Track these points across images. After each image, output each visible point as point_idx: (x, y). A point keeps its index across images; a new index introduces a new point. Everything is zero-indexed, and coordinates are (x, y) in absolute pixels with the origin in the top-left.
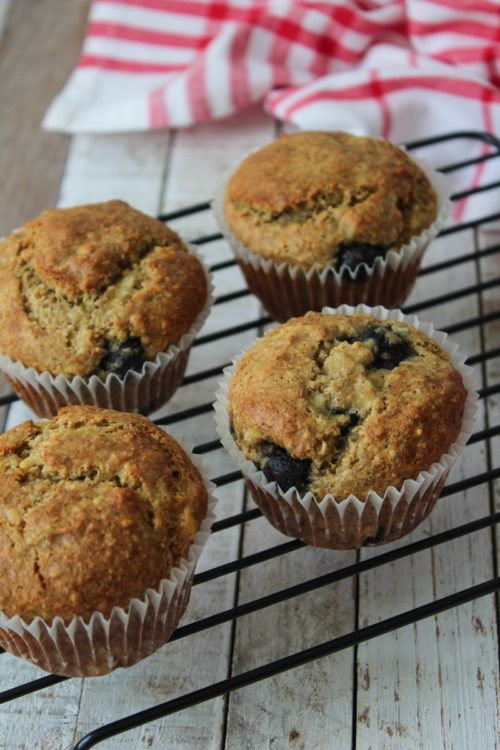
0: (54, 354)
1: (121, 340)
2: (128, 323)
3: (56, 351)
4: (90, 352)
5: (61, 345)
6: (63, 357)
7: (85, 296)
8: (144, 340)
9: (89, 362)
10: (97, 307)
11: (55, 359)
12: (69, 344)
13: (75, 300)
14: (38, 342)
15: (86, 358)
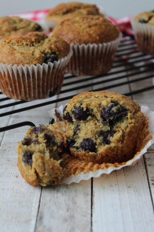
0: (29, 58)
1: (50, 53)
2: (51, 48)
3: (29, 57)
4: (41, 56)
5: (31, 55)
6: (32, 59)
7: (34, 44)
8: (57, 53)
9: (41, 60)
10: (39, 46)
11: (29, 60)
12: (33, 55)
13: (31, 45)
14: (22, 56)
15: (40, 58)
